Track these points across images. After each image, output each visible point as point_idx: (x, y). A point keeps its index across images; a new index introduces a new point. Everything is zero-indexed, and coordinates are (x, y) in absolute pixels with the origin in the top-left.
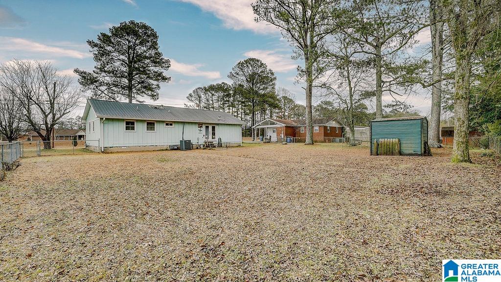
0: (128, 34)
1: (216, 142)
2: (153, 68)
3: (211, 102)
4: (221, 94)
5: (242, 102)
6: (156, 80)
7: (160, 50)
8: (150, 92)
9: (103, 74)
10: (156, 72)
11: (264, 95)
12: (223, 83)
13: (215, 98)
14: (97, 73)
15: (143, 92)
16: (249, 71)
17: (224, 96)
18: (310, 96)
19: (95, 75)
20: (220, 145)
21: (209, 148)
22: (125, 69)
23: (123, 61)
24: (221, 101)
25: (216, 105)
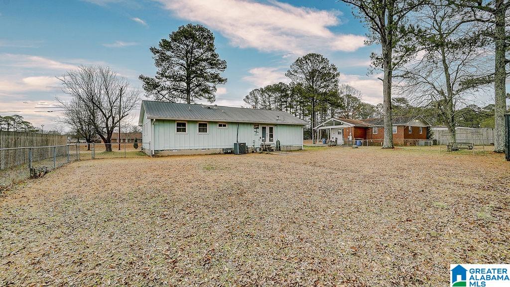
0: (186, 38)
1: (273, 145)
2: (210, 71)
3: (268, 104)
4: (278, 95)
5: (301, 102)
6: (212, 82)
7: (216, 52)
8: (207, 95)
9: (164, 79)
10: (213, 74)
11: (325, 93)
12: (280, 83)
13: (272, 99)
14: (159, 79)
15: (201, 95)
16: (309, 68)
17: (281, 96)
18: (389, 88)
19: (157, 80)
20: (279, 148)
21: (266, 152)
22: (183, 73)
23: (182, 65)
24: (278, 102)
25: (273, 106)
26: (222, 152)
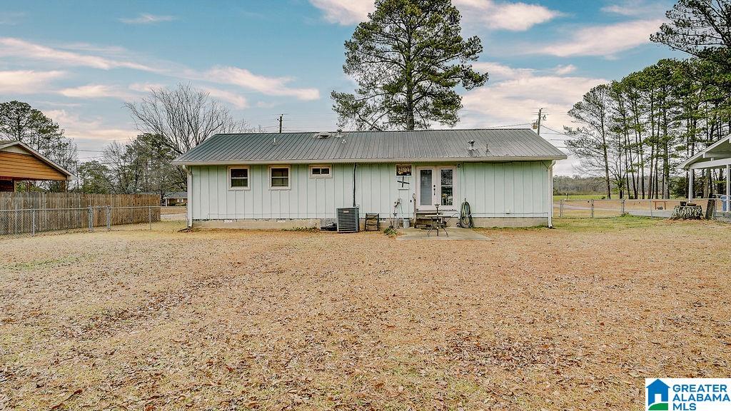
1: (452, 212)
14: (362, 93)
26: (319, 227)
